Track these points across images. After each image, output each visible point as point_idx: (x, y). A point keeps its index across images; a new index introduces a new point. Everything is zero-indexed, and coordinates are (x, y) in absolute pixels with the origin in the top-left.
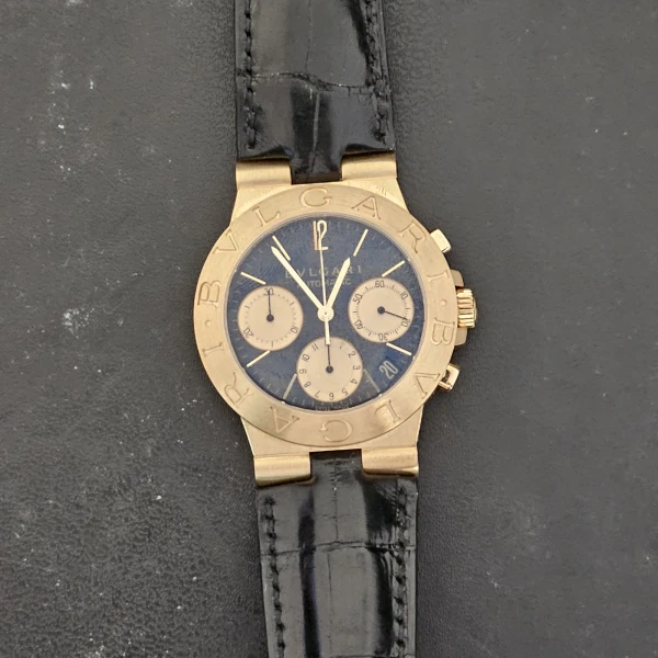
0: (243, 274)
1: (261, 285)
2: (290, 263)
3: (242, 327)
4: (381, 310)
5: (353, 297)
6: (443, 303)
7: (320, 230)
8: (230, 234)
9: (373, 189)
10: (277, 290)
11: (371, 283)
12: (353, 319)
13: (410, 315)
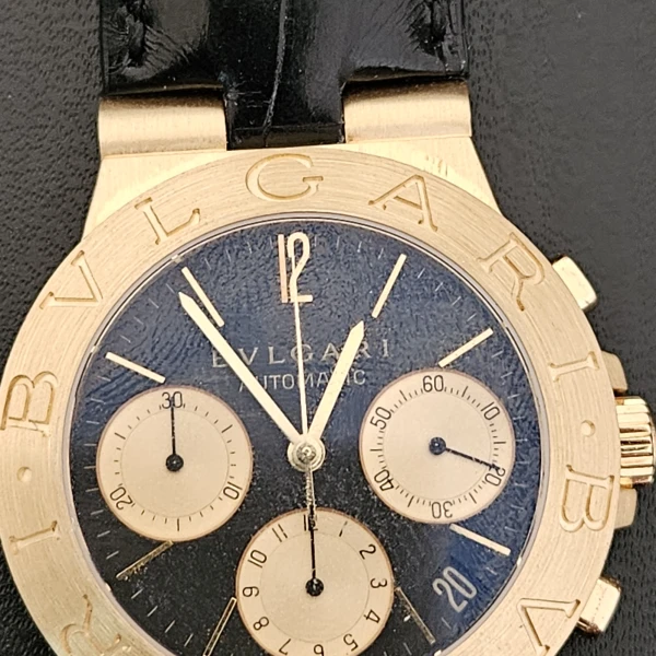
0: (110, 356)
1: (152, 385)
2: (223, 331)
3: (107, 483)
4: (437, 447)
5: (371, 413)
6: (586, 430)
7: (293, 256)
8: (81, 262)
9: (419, 160)
10: (191, 396)
11: (413, 382)
12: (371, 466)
13: (506, 460)
